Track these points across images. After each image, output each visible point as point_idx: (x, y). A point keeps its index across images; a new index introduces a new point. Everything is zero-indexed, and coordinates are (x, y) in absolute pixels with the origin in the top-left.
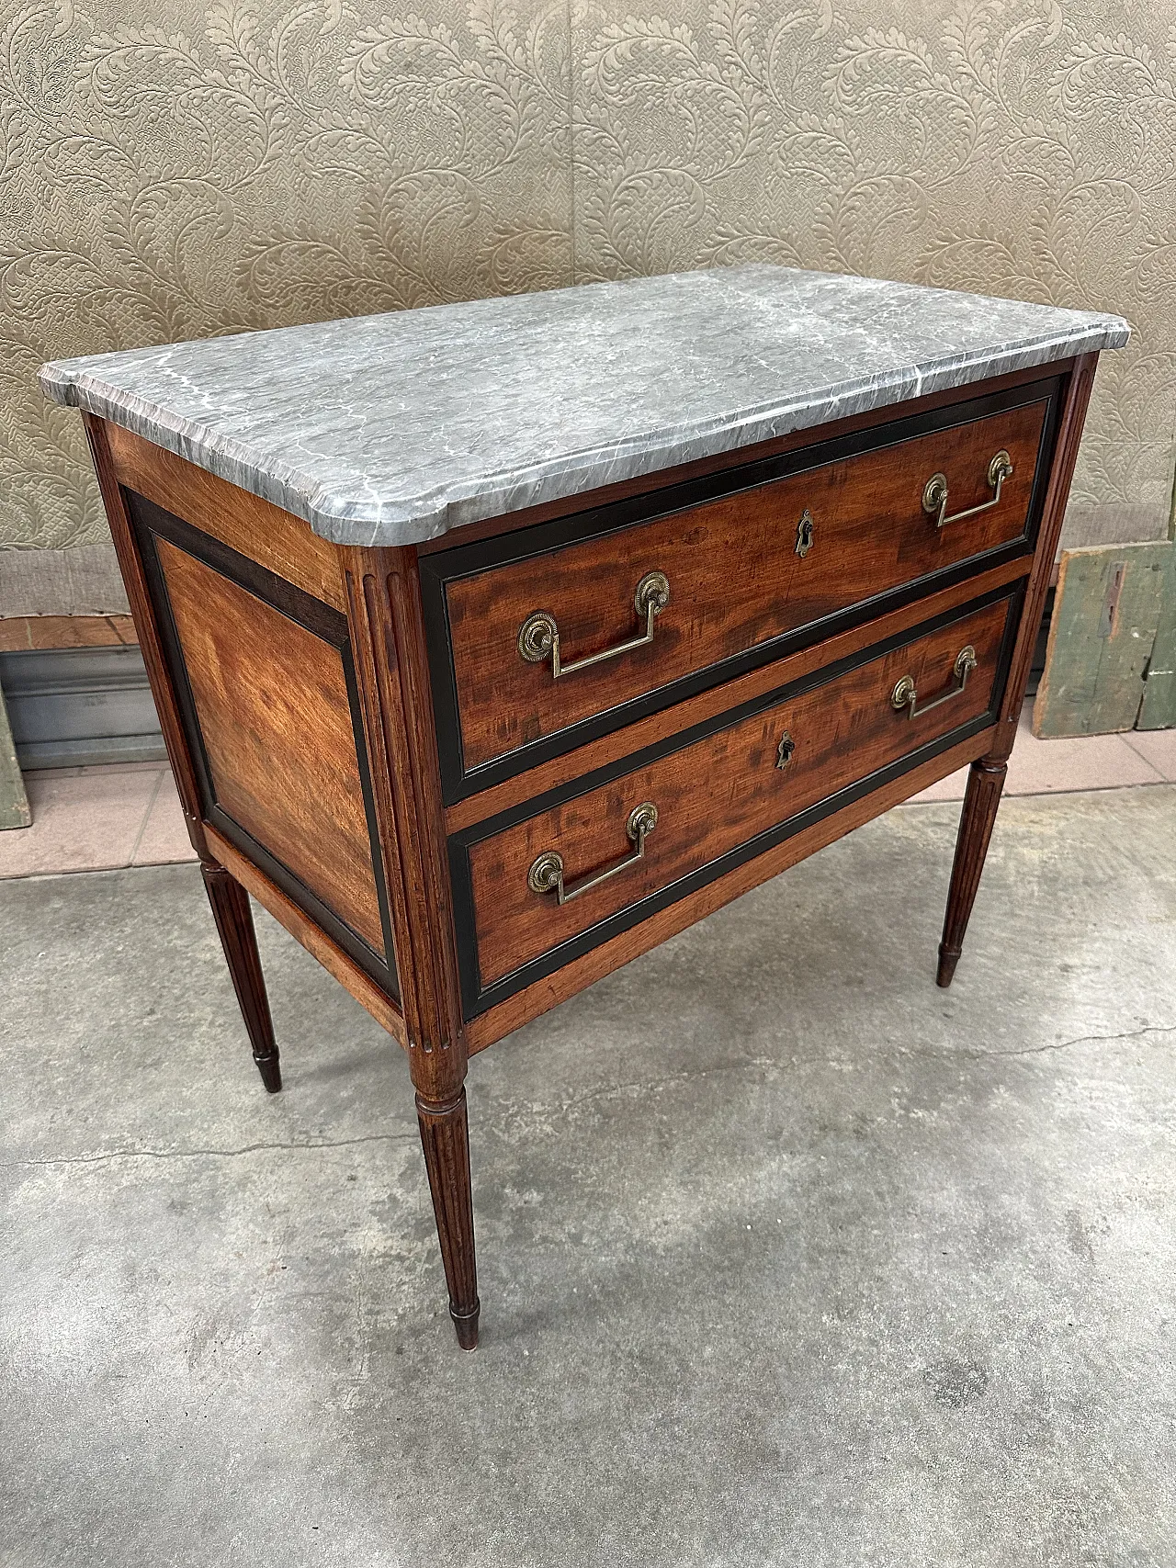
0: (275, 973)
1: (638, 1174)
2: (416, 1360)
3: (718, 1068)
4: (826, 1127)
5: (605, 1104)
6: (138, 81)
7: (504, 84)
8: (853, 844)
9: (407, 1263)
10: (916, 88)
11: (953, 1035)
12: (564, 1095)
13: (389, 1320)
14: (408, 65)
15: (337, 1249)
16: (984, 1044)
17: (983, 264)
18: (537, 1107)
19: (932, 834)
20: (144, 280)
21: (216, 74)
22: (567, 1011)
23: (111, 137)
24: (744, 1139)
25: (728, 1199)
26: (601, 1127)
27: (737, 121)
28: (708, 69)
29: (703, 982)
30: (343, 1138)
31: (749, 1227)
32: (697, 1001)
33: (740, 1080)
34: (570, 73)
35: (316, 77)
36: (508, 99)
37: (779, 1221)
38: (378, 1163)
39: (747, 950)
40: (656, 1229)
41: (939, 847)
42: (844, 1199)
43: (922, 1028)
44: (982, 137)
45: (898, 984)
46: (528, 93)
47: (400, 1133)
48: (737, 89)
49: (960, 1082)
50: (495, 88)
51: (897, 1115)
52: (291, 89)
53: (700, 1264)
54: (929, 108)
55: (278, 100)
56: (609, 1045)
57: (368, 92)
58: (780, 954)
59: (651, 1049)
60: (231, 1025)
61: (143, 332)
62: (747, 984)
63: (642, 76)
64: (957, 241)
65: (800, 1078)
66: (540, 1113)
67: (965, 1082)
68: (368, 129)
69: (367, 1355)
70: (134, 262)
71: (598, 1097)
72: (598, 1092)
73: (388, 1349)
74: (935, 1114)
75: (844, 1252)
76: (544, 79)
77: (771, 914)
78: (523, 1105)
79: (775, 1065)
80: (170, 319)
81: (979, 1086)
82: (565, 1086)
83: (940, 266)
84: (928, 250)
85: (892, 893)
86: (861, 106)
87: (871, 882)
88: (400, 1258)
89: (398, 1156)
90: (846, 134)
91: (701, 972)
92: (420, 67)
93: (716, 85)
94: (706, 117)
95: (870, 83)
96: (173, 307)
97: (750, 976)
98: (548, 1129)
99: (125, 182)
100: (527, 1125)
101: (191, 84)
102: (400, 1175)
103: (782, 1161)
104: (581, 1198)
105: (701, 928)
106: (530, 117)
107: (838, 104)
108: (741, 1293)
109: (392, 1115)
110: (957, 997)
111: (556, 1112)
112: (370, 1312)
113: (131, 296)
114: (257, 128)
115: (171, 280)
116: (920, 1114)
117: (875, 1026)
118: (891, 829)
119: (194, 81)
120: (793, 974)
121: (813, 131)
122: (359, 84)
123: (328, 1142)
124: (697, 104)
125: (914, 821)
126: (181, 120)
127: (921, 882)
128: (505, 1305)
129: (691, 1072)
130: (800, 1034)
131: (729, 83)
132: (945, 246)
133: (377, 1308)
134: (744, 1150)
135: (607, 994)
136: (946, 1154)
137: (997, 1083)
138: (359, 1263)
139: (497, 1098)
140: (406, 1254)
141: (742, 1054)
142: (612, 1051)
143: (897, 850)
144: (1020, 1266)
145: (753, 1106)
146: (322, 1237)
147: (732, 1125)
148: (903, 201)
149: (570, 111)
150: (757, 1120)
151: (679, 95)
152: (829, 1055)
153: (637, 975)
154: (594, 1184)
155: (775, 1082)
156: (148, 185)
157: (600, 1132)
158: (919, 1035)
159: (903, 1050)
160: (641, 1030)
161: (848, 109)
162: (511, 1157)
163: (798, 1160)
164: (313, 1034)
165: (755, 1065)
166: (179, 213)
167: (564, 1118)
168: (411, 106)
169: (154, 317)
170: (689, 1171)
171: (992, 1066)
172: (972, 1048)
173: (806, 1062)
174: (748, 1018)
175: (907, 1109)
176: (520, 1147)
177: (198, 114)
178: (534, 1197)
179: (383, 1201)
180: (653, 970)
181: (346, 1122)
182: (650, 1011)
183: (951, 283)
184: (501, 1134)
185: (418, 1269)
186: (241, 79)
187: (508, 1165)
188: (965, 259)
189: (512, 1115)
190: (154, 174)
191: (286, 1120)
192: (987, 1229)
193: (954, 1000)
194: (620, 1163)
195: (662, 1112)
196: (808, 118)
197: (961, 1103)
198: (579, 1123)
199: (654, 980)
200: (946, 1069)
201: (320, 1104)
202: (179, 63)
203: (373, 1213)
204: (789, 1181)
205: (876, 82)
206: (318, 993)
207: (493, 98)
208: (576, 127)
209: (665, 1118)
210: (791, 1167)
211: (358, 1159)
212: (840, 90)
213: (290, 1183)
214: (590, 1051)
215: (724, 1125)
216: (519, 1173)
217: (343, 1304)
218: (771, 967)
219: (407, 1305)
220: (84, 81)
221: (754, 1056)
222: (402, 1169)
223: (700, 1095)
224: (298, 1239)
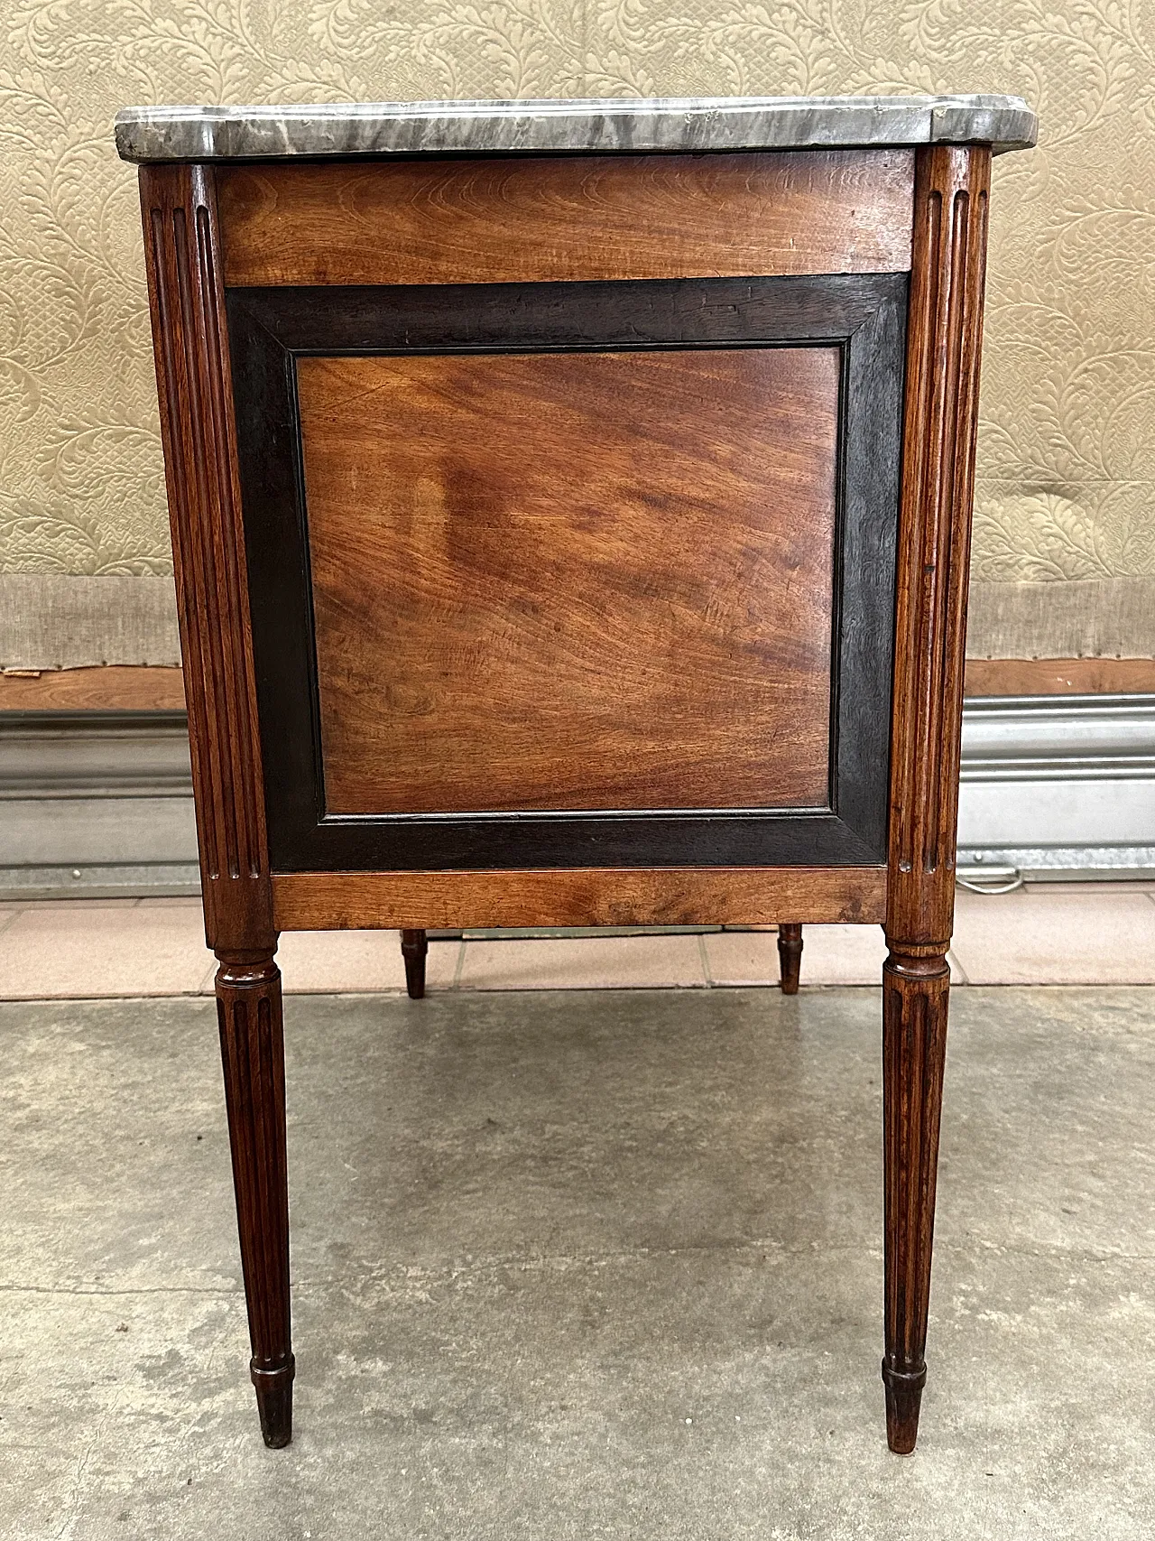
0: (95, 1115)
1: (539, 1352)
2: (142, 1530)
3: (696, 1246)
4: (842, 1320)
5: (514, 1275)
6: (79, 31)
7: (503, 30)
8: (976, 1022)
9: (168, 1424)
10: (1023, 30)
11: (1069, 1233)
12: (457, 1262)
13: (121, 1482)
14: (391, 11)
15: (75, 1402)
16: (1118, 1246)
17: (1131, 241)
18: (412, 1272)
19: (1101, 1020)
20: (61, 250)
21: (169, 23)
22: (491, 1174)
23: (42, 91)
24: (711, 1325)
25: (666, 1389)
26: (501, 1299)
27: (792, 71)
28: (755, 12)
29: (702, 1154)
30: (127, 1286)
31: (689, 1421)
32: (687, 1174)
33: (726, 1262)
34: (583, 17)
35: (283, 26)
36: (507, 46)
37: (738, 1418)
38: (165, 1315)
39: (780, 1125)
40: (547, 1413)
41: (1106, 1032)
42: (846, 1401)
43: (1025, 1222)
44: (1115, 87)
45: (1002, 1173)
46: (533, 39)
47: (210, 1287)
48: (793, 34)
49: (1068, 1286)
50: (492, 34)
51: (958, 1314)
52: (252, 39)
53: (601, 1457)
54: (1042, 53)
55: (237, 49)
56: (542, 1213)
57: (340, 40)
58: (827, 1131)
59: (602, 1220)
60: (14, 1163)
61: (52, 311)
62: (768, 1160)
63: (673, 21)
64: (1092, 211)
65: (817, 1264)
66: (417, 1279)
67: (1077, 1286)
68: (338, 81)
69: (75, 1518)
70: (52, 229)
71: (507, 1266)
72: (508, 1261)
73: (108, 1513)
74: (1019, 1318)
75: (828, 1461)
76: (552, 24)
77: (827, 1089)
78: (395, 1268)
79: (783, 1248)
80: (86, 296)
81: (1097, 1291)
82: (462, 1252)
83: (1071, 243)
84: (1054, 223)
85: (1020, 1076)
86: (951, 51)
87: (992, 1063)
88: (161, 1418)
89: (197, 1311)
90: (934, 84)
91: (704, 1144)
92: (404, 13)
93: (764, 30)
94: (752, 65)
95: (961, 25)
96: (92, 283)
97: (775, 1153)
98: (423, 1296)
99: (51, 139)
100: (392, 1290)
101: (139, 34)
102: (193, 1331)
103: (763, 1353)
104: (447, 1372)
105: (717, 1099)
106: (534, 66)
107: (921, 50)
108: (654, 1494)
109: (204, 1267)
110: (1090, 1192)
111: (440, 1277)
112: (97, 1472)
113: (45, 268)
114: (210, 82)
115: (92, 251)
116: (994, 1316)
117: (951, 1217)
118: (1038, 1010)
119: (143, 30)
120: (843, 1154)
121: (891, 80)
122: (332, 31)
123: (104, 1290)
124: (742, 51)
125: (1076, 1004)
126: (123, 72)
127: (1068, 1067)
128: (294, 1480)
129: (653, 1249)
130: (833, 1217)
131: (780, 26)
132: (1077, 218)
133: (109, 1468)
134: (709, 1335)
135: (556, 1159)
136: (1023, 1363)
137: (1127, 1290)
138: (100, 1418)
139: (359, 1258)
140: (169, 1413)
141: (738, 1234)
142: (544, 1219)
143: (1041, 1032)
144: (1110, 1498)
145: (737, 1290)
146: (59, 1387)
147: (698, 1310)
148: (1014, 163)
149: (582, 60)
150: (739, 1306)
151: (718, 41)
152: (871, 1244)
153: (608, 1142)
154: (470, 1359)
155: (779, 1266)
156: (78, 143)
157: (497, 1303)
158: (1018, 1230)
159: (988, 1244)
160: (593, 1200)
161: (934, 55)
162: (357, 1322)
163: (788, 1353)
164: (124, 1179)
165: (751, 1247)
166: (110, 175)
167: (449, 1286)
168: (392, 56)
169: (67, 293)
170: (616, 1354)
171: (1124, 1270)
172: (1097, 1250)
173: (832, 1248)
174: (758, 1196)
175: (975, 1309)
176: (375, 1313)
177: (142, 66)
178: (379, 1366)
179: (160, 1356)
180: (633, 1138)
181: (136, 1270)
182: (613, 1181)
183: (1090, 264)
184: (351, 1297)
185: (183, 1431)
186: (196, 28)
187: (351, 1330)
188: (1106, 234)
189: (375, 1278)
190: (86, 130)
191: (54, 1264)
192: (1065, 1451)
193: (1084, 1195)
194: (517, 1338)
195: (598, 1288)
196: (882, 67)
197: (1064, 1308)
198: (470, 1292)
199: (630, 1149)
200: (1050, 1270)
201: (107, 1250)
202: (128, 13)
203: (140, 1367)
204: (767, 1375)
205: (969, 24)
206: (145, 1137)
207: (490, 46)
208: (589, 77)
209: (600, 1294)
210: (775, 1361)
211: (138, 1309)
212: (923, 33)
213: (35, 1328)
214: (511, 1217)
215: (686, 1308)
216: (364, 1339)
217: (62, 1460)
219: (152, 1469)
220: (18, 32)
221: (755, 1238)
222: (198, 1324)
223: (659, 1273)
224: (24, 1387)
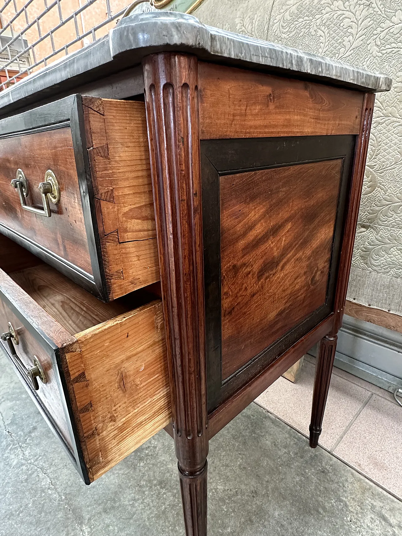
27: (350, 30)
28: (337, 4)
29: (135, 469)
39: (171, 475)
48: (353, 11)
62: (144, 489)
218: (165, 493)
